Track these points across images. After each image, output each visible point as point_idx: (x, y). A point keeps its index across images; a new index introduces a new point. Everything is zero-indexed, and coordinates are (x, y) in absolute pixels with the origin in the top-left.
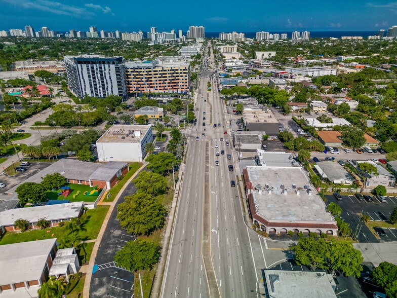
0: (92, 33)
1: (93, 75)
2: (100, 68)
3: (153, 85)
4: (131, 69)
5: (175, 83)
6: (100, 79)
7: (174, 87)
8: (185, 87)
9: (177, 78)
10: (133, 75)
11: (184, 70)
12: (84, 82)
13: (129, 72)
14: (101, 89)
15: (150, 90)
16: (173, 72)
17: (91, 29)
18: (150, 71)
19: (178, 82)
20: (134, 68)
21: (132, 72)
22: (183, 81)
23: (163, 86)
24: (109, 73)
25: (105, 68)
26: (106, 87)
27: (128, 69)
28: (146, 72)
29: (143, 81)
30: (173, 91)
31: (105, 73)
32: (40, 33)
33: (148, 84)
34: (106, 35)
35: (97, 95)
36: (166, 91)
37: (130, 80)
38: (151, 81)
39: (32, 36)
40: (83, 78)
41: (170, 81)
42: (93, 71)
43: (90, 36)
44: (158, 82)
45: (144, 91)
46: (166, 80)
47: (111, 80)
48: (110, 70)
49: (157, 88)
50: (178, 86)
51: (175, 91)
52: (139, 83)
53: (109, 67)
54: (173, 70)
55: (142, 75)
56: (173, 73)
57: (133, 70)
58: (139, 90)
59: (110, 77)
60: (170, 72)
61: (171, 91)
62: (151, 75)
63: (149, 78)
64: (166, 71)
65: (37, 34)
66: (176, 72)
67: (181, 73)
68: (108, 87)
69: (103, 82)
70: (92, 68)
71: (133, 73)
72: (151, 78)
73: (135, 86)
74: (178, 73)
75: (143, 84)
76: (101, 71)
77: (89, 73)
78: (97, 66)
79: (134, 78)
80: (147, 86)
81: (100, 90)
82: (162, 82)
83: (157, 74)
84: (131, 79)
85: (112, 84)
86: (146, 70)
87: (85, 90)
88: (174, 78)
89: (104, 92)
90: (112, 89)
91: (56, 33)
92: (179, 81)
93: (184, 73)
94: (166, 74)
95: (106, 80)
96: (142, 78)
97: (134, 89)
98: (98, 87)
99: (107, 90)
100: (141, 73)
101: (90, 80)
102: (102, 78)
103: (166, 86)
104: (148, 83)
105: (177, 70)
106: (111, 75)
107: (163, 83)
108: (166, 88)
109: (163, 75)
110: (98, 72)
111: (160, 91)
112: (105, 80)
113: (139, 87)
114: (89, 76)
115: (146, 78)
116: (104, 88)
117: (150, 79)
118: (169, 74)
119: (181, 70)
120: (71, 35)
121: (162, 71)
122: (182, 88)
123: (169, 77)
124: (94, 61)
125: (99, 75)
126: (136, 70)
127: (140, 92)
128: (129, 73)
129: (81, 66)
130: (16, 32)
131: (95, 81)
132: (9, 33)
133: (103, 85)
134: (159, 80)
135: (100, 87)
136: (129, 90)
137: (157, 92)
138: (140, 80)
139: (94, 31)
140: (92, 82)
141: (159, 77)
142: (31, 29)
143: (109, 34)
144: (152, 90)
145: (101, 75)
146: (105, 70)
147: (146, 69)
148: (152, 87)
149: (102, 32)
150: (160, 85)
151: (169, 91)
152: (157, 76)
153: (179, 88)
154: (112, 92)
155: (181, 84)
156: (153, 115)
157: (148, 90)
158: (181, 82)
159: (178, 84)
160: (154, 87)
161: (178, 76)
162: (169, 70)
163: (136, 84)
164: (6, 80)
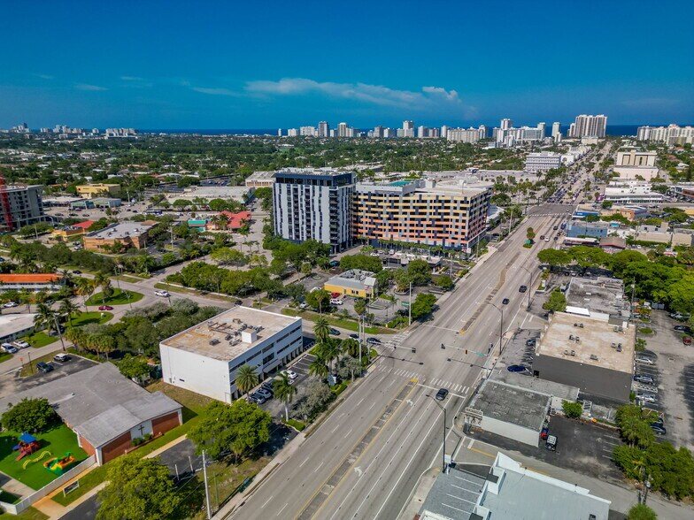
0: (405, 130)
1: (296, 202)
2: (308, 191)
3: (398, 228)
4: (365, 195)
5: (441, 226)
6: (304, 209)
7: (438, 235)
8: (460, 236)
9: (445, 217)
10: (367, 206)
11: (462, 202)
12: (281, 212)
13: (360, 200)
14: (305, 226)
15: (392, 236)
16: (440, 205)
17: (406, 125)
18: (397, 201)
19: (447, 226)
20: (369, 194)
21: (365, 200)
22: (457, 224)
23: (417, 231)
24: (320, 201)
25: (314, 192)
26: (312, 225)
27: (360, 194)
28: (390, 201)
29: (382, 219)
30: (435, 242)
31: (313, 201)
32: (336, 132)
33: (390, 225)
34: (426, 132)
35: (297, 237)
36: (423, 241)
37: (359, 214)
38: (397, 219)
39: (326, 135)
40: (280, 207)
41: (430, 223)
42: (296, 196)
44: (408, 222)
45: (381, 235)
46: (424, 220)
47: (321, 214)
48: (320, 195)
49: (405, 234)
50: (447, 232)
51: (439, 242)
52: (374, 221)
53: (320, 190)
54: (440, 201)
55: (382, 207)
56: (440, 208)
57: (367, 197)
58: (374, 235)
59: (320, 207)
60: (433, 204)
61: (431, 242)
62: (397, 207)
63: (393, 213)
64: (426, 201)
65: (332, 134)
66: (446, 205)
67: (455, 208)
68: (315, 224)
69: (308, 215)
70: (296, 190)
71: (367, 203)
72: (397, 213)
73: (368, 226)
74: (448, 208)
75: (381, 224)
76: (308, 197)
77: (289, 199)
78: (302, 188)
79: (367, 212)
80: (387, 227)
81: (302, 229)
82: (417, 222)
83: (408, 207)
84: (363, 213)
85: (321, 220)
86: (390, 198)
87: (281, 227)
88: (439, 217)
89: (309, 232)
90: (320, 228)
91: (355, 132)
92: (449, 223)
93: (462, 208)
94: (425, 207)
95: (314, 213)
96: (382, 213)
97: (364, 231)
98: (300, 223)
99: (314, 231)
100: (380, 204)
101: (289, 211)
102: (308, 209)
103: (422, 231)
104: (390, 222)
105: (448, 201)
106: (322, 205)
107: (417, 225)
108: (421, 234)
109: (420, 211)
110: (304, 197)
111: (411, 240)
112: (312, 212)
113: (374, 229)
114: (289, 204)
115: (388, 213)
116: (309, 227)
117: (395, 216)
118: (431, 208)
119: (456, 202)
120: (376, 133)
121: (418, 201)
122: (453, 238)
123: (431, 214)
124: (299, 180)
125: (304, 203)
126: (373, 198)
127: (374, 237)
128: (359, 203)
129: (280, 187)
130: (309, 131)
131: (297, 214)
132: (299, 132)
133: (309, 221)
134: (412, 219)
135: (303, 223)
136: (357, 233)
137: (404, 240)
138: (376, 215)
139: (409, 128)
140: (293, 213)
141: (412, 213)
142: (325, 126)
143: (431, 131)
144: (397, 237)
145: (308, 203)
146: (314, 195)
147: (390, 196)
148: (396, 231)
149: (421, 129)
150: (411, 228)
151: (427, 241)
152: (408, 211)
153: (447, 238)
154: (320, 234)
155: (454, 230)
156: (355, 290)
157: (389, 236)
158: (453, 226)
159: (447, 229)
160: (400, 231)
161: (448, 214)
162: (431, 201)
163: (370, 223)
164: (210, 200)
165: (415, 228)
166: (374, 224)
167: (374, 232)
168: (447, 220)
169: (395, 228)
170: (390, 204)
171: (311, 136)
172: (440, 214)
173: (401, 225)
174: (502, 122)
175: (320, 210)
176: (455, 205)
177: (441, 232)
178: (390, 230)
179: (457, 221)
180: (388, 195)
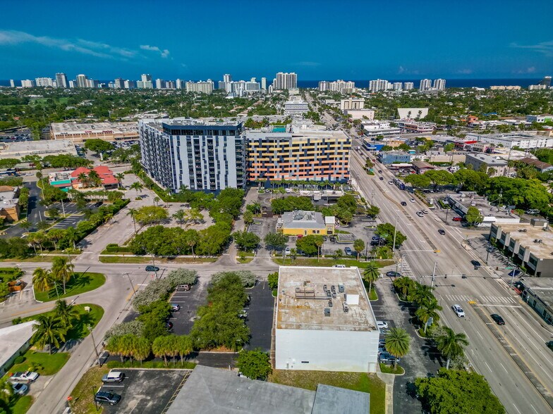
0: (144, 82)
1: (197, 153)
2: (210, 141)
3: (289, 169)
4: (255, 141)
5: (327, 164)
6: (207, 159)
7: (325, 172)
8: (343, 171)
9: (331, 156)
10: (258, 152)
11: (345, 143)
12: (181, 164)
13: (251, 147)
14: (208, 176)
15: (283, 177)
16: (326, 146)
17: (144, 78)
18: (287, 146)
19: (332, 164)
20: (261, 141)
21: (256, 146)
22: (341, 161)
23: (306, 170)
24: (225, 151)
25: (217, 142)
26: (216, 173)
27: (250, 141)
28: (281, 146)
29: (273, 162)
30: (322, 178)
31: (217, 151)
32: (75, 83)
33: (281, 167)
34: (163, 85)
35: (200, 186)
36: (311, 178)
37: (251, 159)
38: (288, 161)
39: (65, 85)
40: (179, 159)
41: (318, 162)
42: (197, 147)
43: (142, 87)
44: (298, 163)
45: (273, 177)
46: (313, 160)
47: (226, 162)
48: (225, 145)
49: (295, 174)
50: (332, 169)
51: (326, 178)
52: (266, 165)
53: (225, 139)
54: (326, 144)
55: (272, 152)
56: (326, 149)
57: (257, 144)
58: (266, 177)
59: (225, 156)
60: (320, 147)
61: (318, 178)
62: (287, 151)
63: (284, 156)
64: (313, 144)
65: (71, 84)
66: (331, 146)
67: (339, 148)
68: (219, 173)
69: (211, 165)
70: (197, 141)
71: (258, 149)
72: (288, 156)
73: (260, 169)
74: (333, 148)
75: (273, 167)
76: (210, 148)
77: (189, 151)
78: (204, 139)
79: (258, 157)
80: (279, 169)
81: (205, 178)
82: (306, 163)
83: (298, 151)
84: (254, 157)
85: (227, 168)
86: (281, 144)
87: (181, 178)
88: (326, 157)
89: (212, 181)
90: (226, 176)
91: (96, 83)
92: (334, 161)
93: (344, 148)
94: (313, 150)
95: (218, 162)
96: (273, 157)
97: (256, 175)
98: (203, 173)
99: (218, 179)
100: (271, 149)
101: (190, 162)
102: (211, 159)
103: (310, 170)
104: (280, 164)
105: (333, 143)
106: (227, 154)
107: (306, 165)
108: (310, 173)
109: (309, 153)
110: (206, 148)
111: (301, 179)
112: (215, 162)
113: (266, 172)
114: (190, 155)
115: (278, 157)
116: (212, 176)
117: (285, 159)
118: (318, 149)
119: (339, 143)
120: (117, 85)
121: (306, 145)
122: (337, 174)
123: (318, 154)
124: (199, 130)
125: (206, 153)
126: (263, 144)
127: (266, 179)
128: (250, 149)
129: (178, 139)
130: (45, 82)
131: (198, 164)
132: (34, 83)
133: (212, 170)
134: (301, 161)
135: (206, 173)
136: (249, 176)
137: (294, 179)
138: (267, 159)
139: (148, 80)
140: (194, 164)
141: (301, 155)
142: (63, 77)
143: (167, 84)
144: (287, 177)
145: (210, 153)
146: (217, 145)
147: (281, 141)
148: (287, 171)
149: (158, 82)
150: (301, 168)
151: (315, 178)
152: (298, 153)
153: (332, 174)
154: (226, 181)
155: (338, 166)
156: (316, 230)
157: (281, 177)
158: (338, 164)
159: (332, 166)
160: (291, 171)
161: (333, 154)
162: (318, 144)
163: (261, 167)
164: (43, 156)
165: (304, 168)
166: (266, 167)
167: (266, 174)
168: (332, 159)
169: (285, 169)
170: (281, 149)
171: (49, 87)
172: (326, 154)
173: (291, 166)
174: (225, 77)
175: (225, 159)
176: (339, 146)
177: (327, 169)
178: (280, 172)
179: (341, 159)
180: (278, 141)
